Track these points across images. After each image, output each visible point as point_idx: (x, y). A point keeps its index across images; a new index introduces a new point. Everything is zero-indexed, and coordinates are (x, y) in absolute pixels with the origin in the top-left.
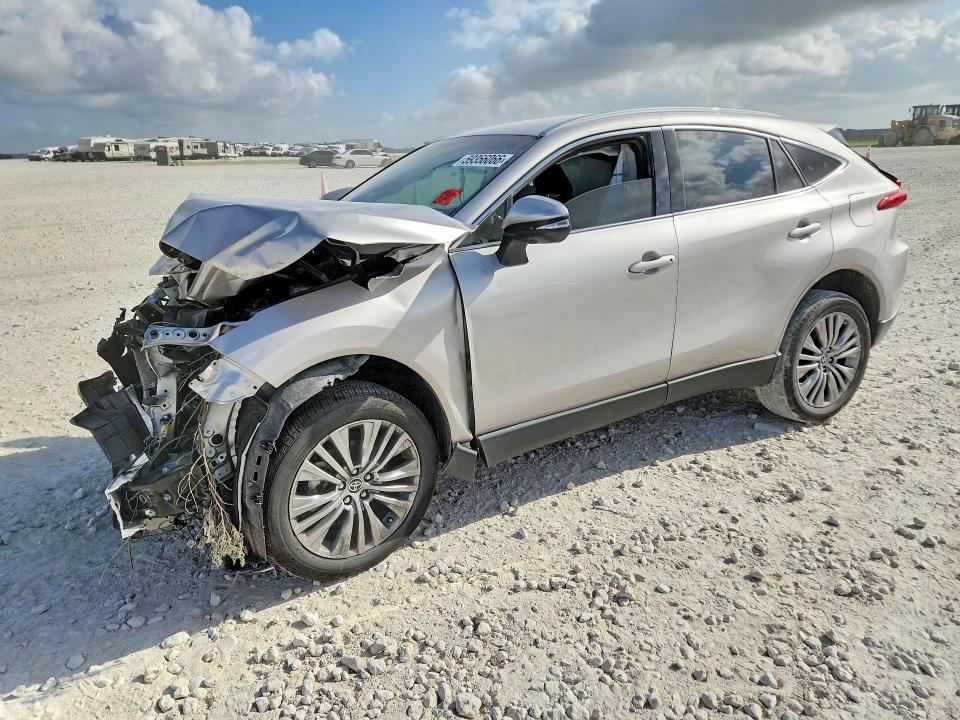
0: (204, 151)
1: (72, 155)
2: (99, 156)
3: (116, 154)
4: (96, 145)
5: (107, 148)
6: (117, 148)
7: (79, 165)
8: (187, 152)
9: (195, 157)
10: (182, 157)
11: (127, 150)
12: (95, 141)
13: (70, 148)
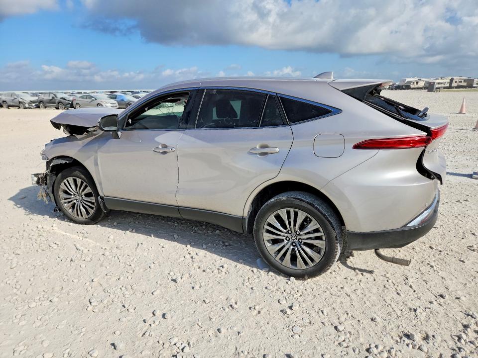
0: (465, 84)
1: (396, 87)
2: (408, 87)
3: (415, 86)
4: (408, 81)
5: (412, 83)
6: (417, 83)
7: (398, 91)
8: (454, 84)
9: (458, 87)
10: (450, 87)
11: (421, 84)
12: (408, 80)
13: (397, 83)
